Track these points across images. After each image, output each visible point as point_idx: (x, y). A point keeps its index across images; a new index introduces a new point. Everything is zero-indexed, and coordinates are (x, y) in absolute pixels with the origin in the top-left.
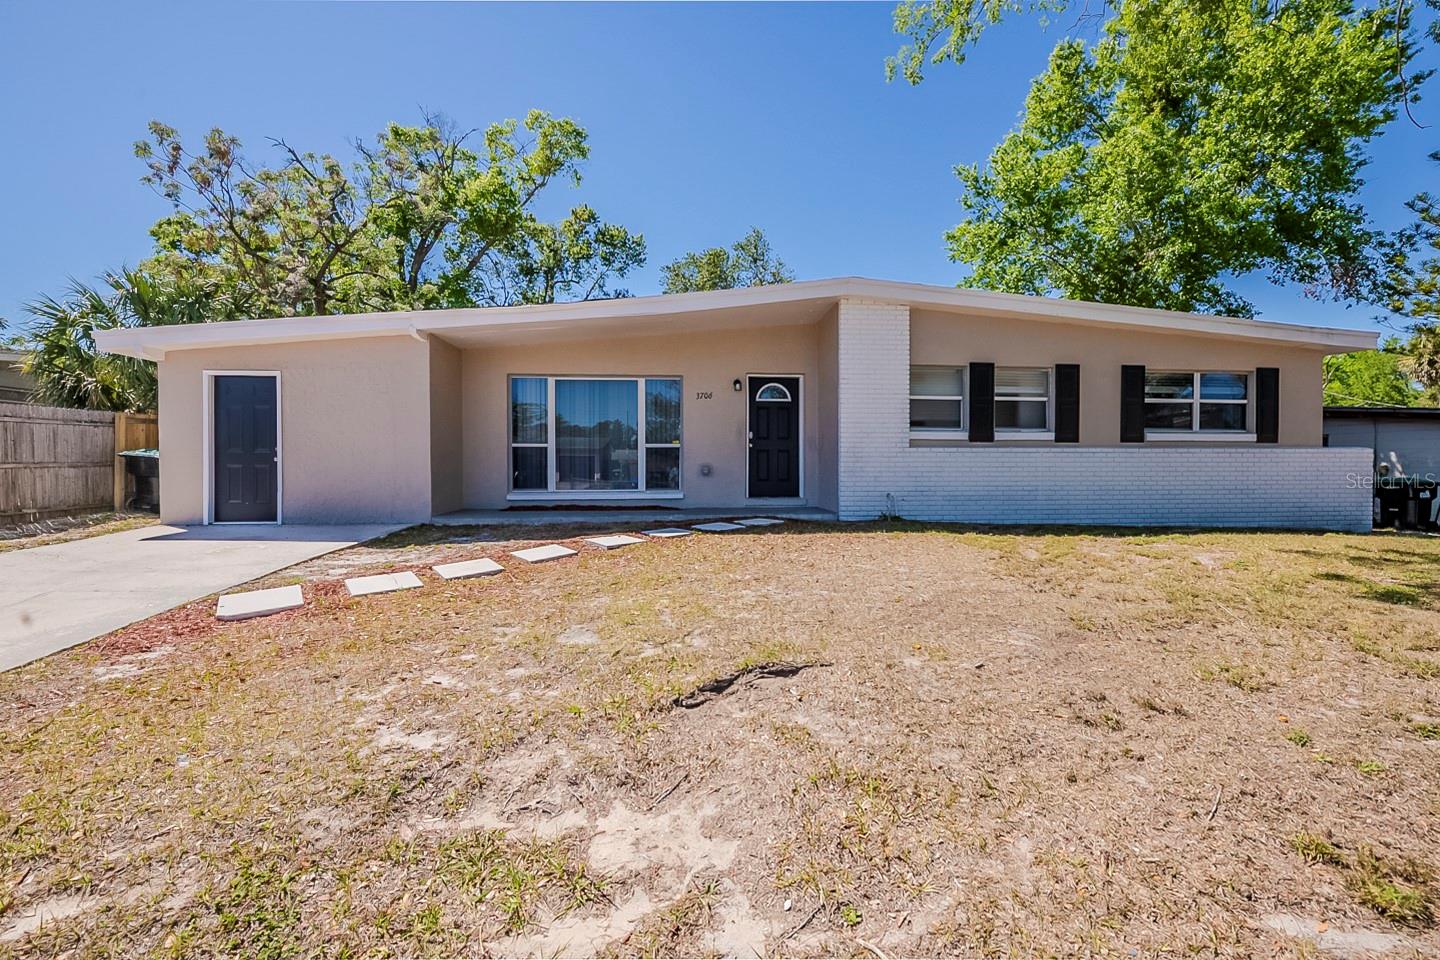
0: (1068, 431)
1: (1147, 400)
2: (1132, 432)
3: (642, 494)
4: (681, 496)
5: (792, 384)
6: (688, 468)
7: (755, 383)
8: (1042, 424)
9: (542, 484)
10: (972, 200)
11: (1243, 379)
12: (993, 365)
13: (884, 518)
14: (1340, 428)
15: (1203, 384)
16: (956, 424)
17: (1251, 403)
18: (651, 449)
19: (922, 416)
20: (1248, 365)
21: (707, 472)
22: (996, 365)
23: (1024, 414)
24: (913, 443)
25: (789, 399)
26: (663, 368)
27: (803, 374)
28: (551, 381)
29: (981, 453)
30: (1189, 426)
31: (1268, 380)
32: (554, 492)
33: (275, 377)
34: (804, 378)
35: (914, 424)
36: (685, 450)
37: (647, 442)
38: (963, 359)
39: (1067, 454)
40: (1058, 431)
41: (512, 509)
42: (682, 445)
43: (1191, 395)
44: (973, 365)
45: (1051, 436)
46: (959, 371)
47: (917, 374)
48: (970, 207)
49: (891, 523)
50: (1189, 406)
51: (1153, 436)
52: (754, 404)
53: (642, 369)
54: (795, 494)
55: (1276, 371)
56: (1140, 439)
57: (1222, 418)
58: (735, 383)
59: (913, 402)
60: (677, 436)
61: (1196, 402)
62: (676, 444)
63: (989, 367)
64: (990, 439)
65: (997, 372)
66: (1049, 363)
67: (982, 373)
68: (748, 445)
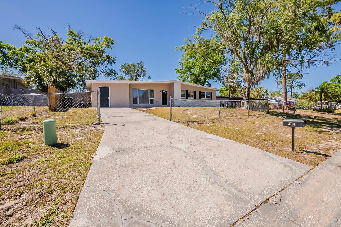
0: (195, 98)
1: (201, 95)
2: (200, 98)
3: (149, 104)
4: (154, 105)
5: (166, 91)
6: (155, 101)
7: (162, 91)
8: (192, 97)
11: (209, 93)
14: (218, 99)
16: (185, 97)
17: (210, 95)
18: (151, 99)
19: (182, 96)
21: (157, 102)
23: (191, 96)
24: (181, 99)
25: (166, 93)
26: (152, 89)
28: (138, 90)
30: (205, 98)
31: (211, 93)
32: (138, 104)
33: (109, 88)
34: (168, 91)
35: (181, 97)
36: (155, 99)
39: (195, 100)
40: (194, 98)
43: (205, 94)
45: (193, 98)
46: (185, 91)
47: (181, 91)
50: (205, 96)
51: (202, 98)
52: (162, 94)
53: (149, 89)
54: (166, 105)
55: (212, 92)
56: (201, 99)
57: (208, 97)
58: (160, 91)
59: (181, 94)
60: (153, 97)
61: (206, 95)
62: (153, 98)
63: (188, 91)
64: (188, 98)
65: (189, 91)
66: (193, 91)
67: (187, 91)
68: (161, 99)
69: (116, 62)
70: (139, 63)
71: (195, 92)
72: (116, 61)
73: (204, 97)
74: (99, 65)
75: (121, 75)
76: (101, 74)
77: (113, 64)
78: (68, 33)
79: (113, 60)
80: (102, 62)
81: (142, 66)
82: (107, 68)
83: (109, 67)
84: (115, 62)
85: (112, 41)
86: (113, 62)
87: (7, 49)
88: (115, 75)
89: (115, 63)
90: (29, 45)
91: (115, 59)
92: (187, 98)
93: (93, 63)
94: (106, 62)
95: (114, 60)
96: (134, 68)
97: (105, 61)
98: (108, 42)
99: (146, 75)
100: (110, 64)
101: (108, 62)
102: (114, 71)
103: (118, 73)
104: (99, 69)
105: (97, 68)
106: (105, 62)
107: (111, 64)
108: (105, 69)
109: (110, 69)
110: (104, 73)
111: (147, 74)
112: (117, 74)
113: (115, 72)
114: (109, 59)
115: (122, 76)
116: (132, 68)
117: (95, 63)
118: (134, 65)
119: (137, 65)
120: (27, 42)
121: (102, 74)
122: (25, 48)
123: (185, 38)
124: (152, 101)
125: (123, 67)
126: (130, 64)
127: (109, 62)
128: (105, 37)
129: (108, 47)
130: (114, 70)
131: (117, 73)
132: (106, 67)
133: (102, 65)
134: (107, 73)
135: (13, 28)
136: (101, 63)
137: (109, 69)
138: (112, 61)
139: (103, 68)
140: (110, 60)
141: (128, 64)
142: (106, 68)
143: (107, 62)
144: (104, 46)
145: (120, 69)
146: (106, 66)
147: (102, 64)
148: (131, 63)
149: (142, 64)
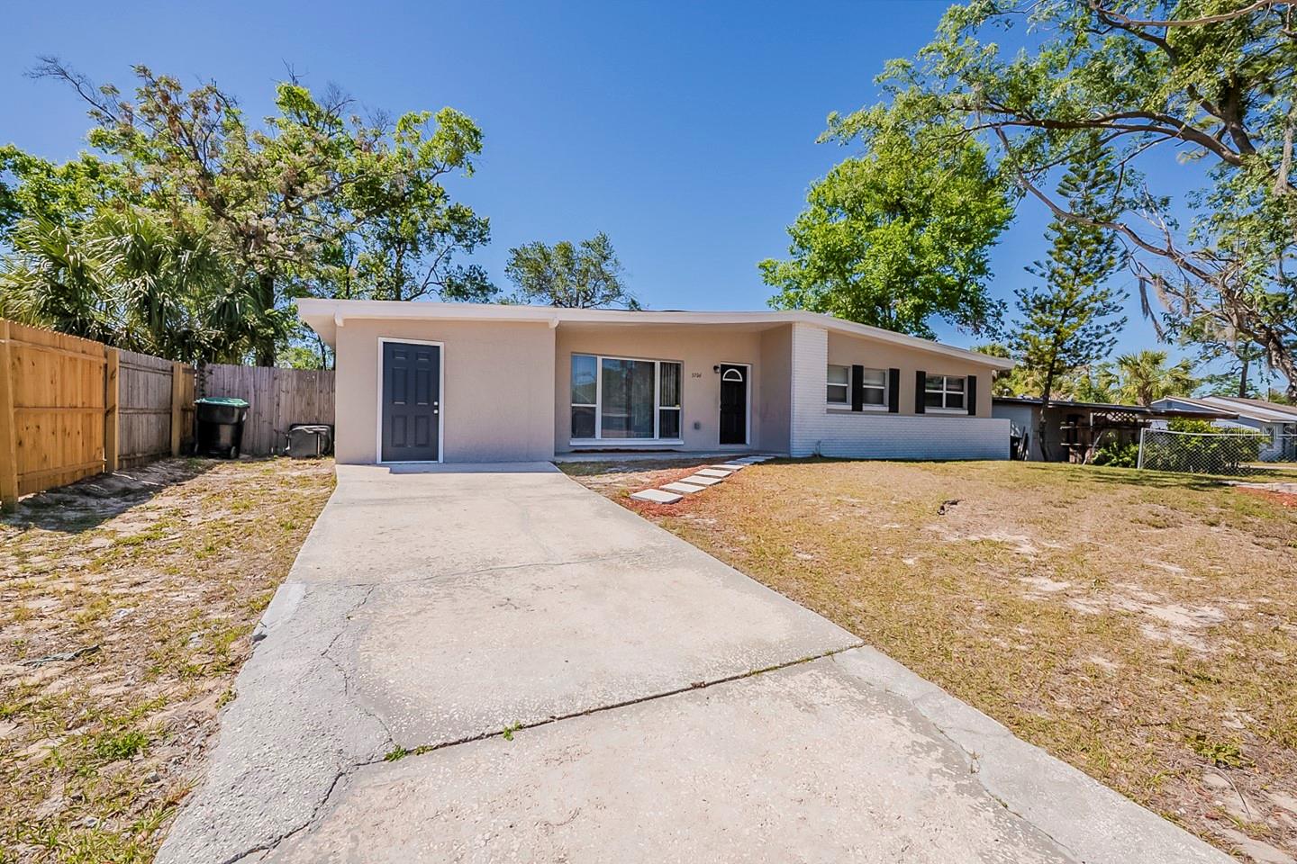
0: (894, 408)
1: (926, 391)
2: (920, 410)
3: (657, 441)
4: (682, 443)
5: (743, 370)
6: (686, 423)
7: (724, 368)
8: (881, 402)
9: (592, 434)
10: (796, 249)
11: (961, 381)
12: (862, 367)
13: (815, 456)
15: (947, 384)
16: (844, 400)
17: (965, 393)
18: (664, 410)
19: (835, 395)
20: (964, 373)
21: (697, 426)
22: (865, 367)
23: (871, 396)
24: (829, 411)
25: (741, 380)
26: (671, 357)
27: (751, 364)
28: (600, 359)
29: (858, 418)
30: (942, 406)
31: (972, 380)
32: (599, 441)
33: (438, 347)
34: (752, 368)
35: (829, 400)
36: (685, 411)
37: (661, 405)
38: (849, 363)
39: (893, 419)
40: (890, 406)
41: (577, 452)
42: (682, 409)
43: (942, 389)
44: (854, 366)
45: (887, 409)
46: (846, 370)
47: (831, 368)
48: (793, 253)
49: (817, 458)
50: (942, 394)
51: (928, 410)
52: (723, 383)
53: (657, 354)
54: (743, 441)
55: (975, 378)
56: (923, 412)
57: (954, 402)
58: (716, 368)
59: (828, 386)
60: (677, 402)
61: (944, 392)
62: (677, 408)
63: (861, 368)
64: (861, 410)
65: (864, 372)
66: (887, 367)
67: (858, 371)
68: (720, 410)
69: (489, 239)
70: (592, 241)
71: (894, 374)
72: (492, 234)
73: (936, 400)
74: (415, 248)
75: (509, 296)
76: (424, 288)
77: (478, 247)
78: (280, 98)
79: (479, 228)
80: (430, 238)
81: (605, 252)
82: (453, 265)
83: (462, 260)
84: (486, 237)
85: (472, 134)
86: (480, 236)
87: (10, 167)
88: (485, 295)
89: (485, 240)
90: (106, 152)
91: (485, 225)
92: (857, 407)
93: (393, 241)
94: (449, 239)
95: (482, 231)
96: (569, 263)
97: (443, 232)
98: (456, 139)
99: (619, 294)
100: (466, 246)
101: (456, 236)
102: (481, 275)
103: (498, 287)
104: (419, 267)
105: (411, 265)
106: (442, 235)
107: (469, 248)
108: (445, 268)
109: (466, 268)
110: (440, 284)
111: (621, 289)
112: (495, 291)
113: (483, 280)
114: (461, 223)
115: (513, 298)
116: (558, 262)
117: (401, 241)
118: (566, 251)
119: (579, 251)
120: (99, 140)
121: (428, 289)
122: (88, 163)
123: (888, 62)
124: (671, 424)
125: (520, 258)
126: (551, 244)
127: (459, 238)
128: (442, 113)
129: (457, 158)
130: (482, 271)
131: (492, 285)
132: (448, 259)
133: (432, 250)
134: (449, 286)
135: (32, 71)
136: (428, 241)
137: (459, 267)
138: (474, 234)
139: (435, 265)
140: (466, 228)
141: (542, 249)
142: (448, 262)
143: (453, 238)
144: (438, 156)
145: (507, 271)
146: (446, 255)
147: (431, 247)
148: (555, 244)
149: (602, 248)
